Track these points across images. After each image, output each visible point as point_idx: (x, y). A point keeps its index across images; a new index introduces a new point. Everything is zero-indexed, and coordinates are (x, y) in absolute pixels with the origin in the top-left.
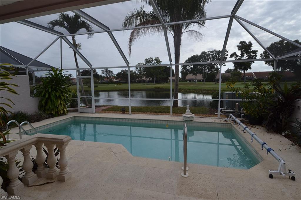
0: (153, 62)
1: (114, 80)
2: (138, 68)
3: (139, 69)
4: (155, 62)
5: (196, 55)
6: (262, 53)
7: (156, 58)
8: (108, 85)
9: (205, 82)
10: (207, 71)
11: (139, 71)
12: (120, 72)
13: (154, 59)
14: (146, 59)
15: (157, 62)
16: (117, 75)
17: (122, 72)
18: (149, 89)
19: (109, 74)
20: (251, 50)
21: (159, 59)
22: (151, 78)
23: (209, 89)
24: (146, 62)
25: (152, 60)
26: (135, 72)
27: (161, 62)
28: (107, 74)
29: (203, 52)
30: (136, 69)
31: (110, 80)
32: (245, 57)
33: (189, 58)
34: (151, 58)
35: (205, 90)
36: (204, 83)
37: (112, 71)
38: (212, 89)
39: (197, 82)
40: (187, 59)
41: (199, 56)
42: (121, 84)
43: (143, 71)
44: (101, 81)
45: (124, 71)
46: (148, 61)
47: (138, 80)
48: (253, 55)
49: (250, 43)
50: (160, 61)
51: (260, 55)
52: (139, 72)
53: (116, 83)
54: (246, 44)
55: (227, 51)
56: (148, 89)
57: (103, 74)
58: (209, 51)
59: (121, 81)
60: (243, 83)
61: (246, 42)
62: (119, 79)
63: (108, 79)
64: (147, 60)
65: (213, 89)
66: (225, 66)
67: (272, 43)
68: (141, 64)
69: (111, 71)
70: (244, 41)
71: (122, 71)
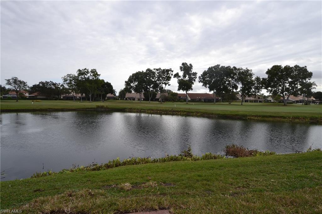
0: (89, 75)
1: (27, 95)
2: (67, 80)
3: (68, 82)
4: (92, 74)
5: (141, 71)
6: (200, 76)
7: (92, 70)
8: (17, 101)
9: (151, 101)
10: (151, 89)
11: (68, 83)
12: (38, 84)
13: (90, 70)
14: (79, 70)
15: (93, 75)
16: (32, 88)
17: (41, 85)
18: (89, 108)
19: (19, 86)
20: (191, 71)
21: (97, 71)
22: (84, 94)
23: (167, 109)
24: (79, 73)
25: (88, 72)
26: (62, 85)
27: (99, 75)
28: (16, 86)
29: (148, 69)
30: (64, 82)
31: (19, 95)
32: (187, 78)
33: (133, 74)
34: (85, 69)
35: (163, 111)
36: (149, 103)
37: (25, 81)
38: (170, 109)
39: (138, 100)
40: (131, 75)
41: (144, 73)
42: (40, 100)
43: (74, 85)
44: (3, 96)
45: (44, 83)
46: (81, 73)
47: (65, 95)
48: (193, 77)
49: (190, 65)
50: (98, 73)
51: (199, 77)
52: (68, 86)
53: (30, 98)
54: (188, 65)
55: (172, 70)
56: (87, 108)
57: (9, 86)
58: (155, 69)
59: (39, 97)
60: (186, 103)
61: (188, 64)
62: (36, 94)
63: (17, 93)
64: (81, 71)
65: (172, 109)
66: (169, 86)
67: (210, 67)
68: (71, 76)
69: (23, 82)
70: (185, 63)
71: (40, 82)
